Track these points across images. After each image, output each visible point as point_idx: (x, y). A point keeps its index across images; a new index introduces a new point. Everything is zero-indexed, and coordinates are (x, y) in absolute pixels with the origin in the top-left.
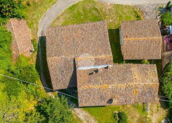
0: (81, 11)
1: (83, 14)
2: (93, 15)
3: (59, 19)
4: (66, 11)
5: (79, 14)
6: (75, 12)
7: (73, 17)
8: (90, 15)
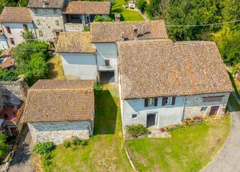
0: (172, 162)
1: (167, 157)
2: (146, 155)
3: (218, 141)
4: (208, 160)
5: (175, 156)
6: (185, 160)
7: (187, 148)
8: (152, 154)
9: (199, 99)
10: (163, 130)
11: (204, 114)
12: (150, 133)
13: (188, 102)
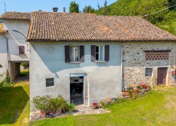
9: (141, 54)
10: (96, 106)
11: (151, 81)
12: (76, 111)
13: (127, 57)
